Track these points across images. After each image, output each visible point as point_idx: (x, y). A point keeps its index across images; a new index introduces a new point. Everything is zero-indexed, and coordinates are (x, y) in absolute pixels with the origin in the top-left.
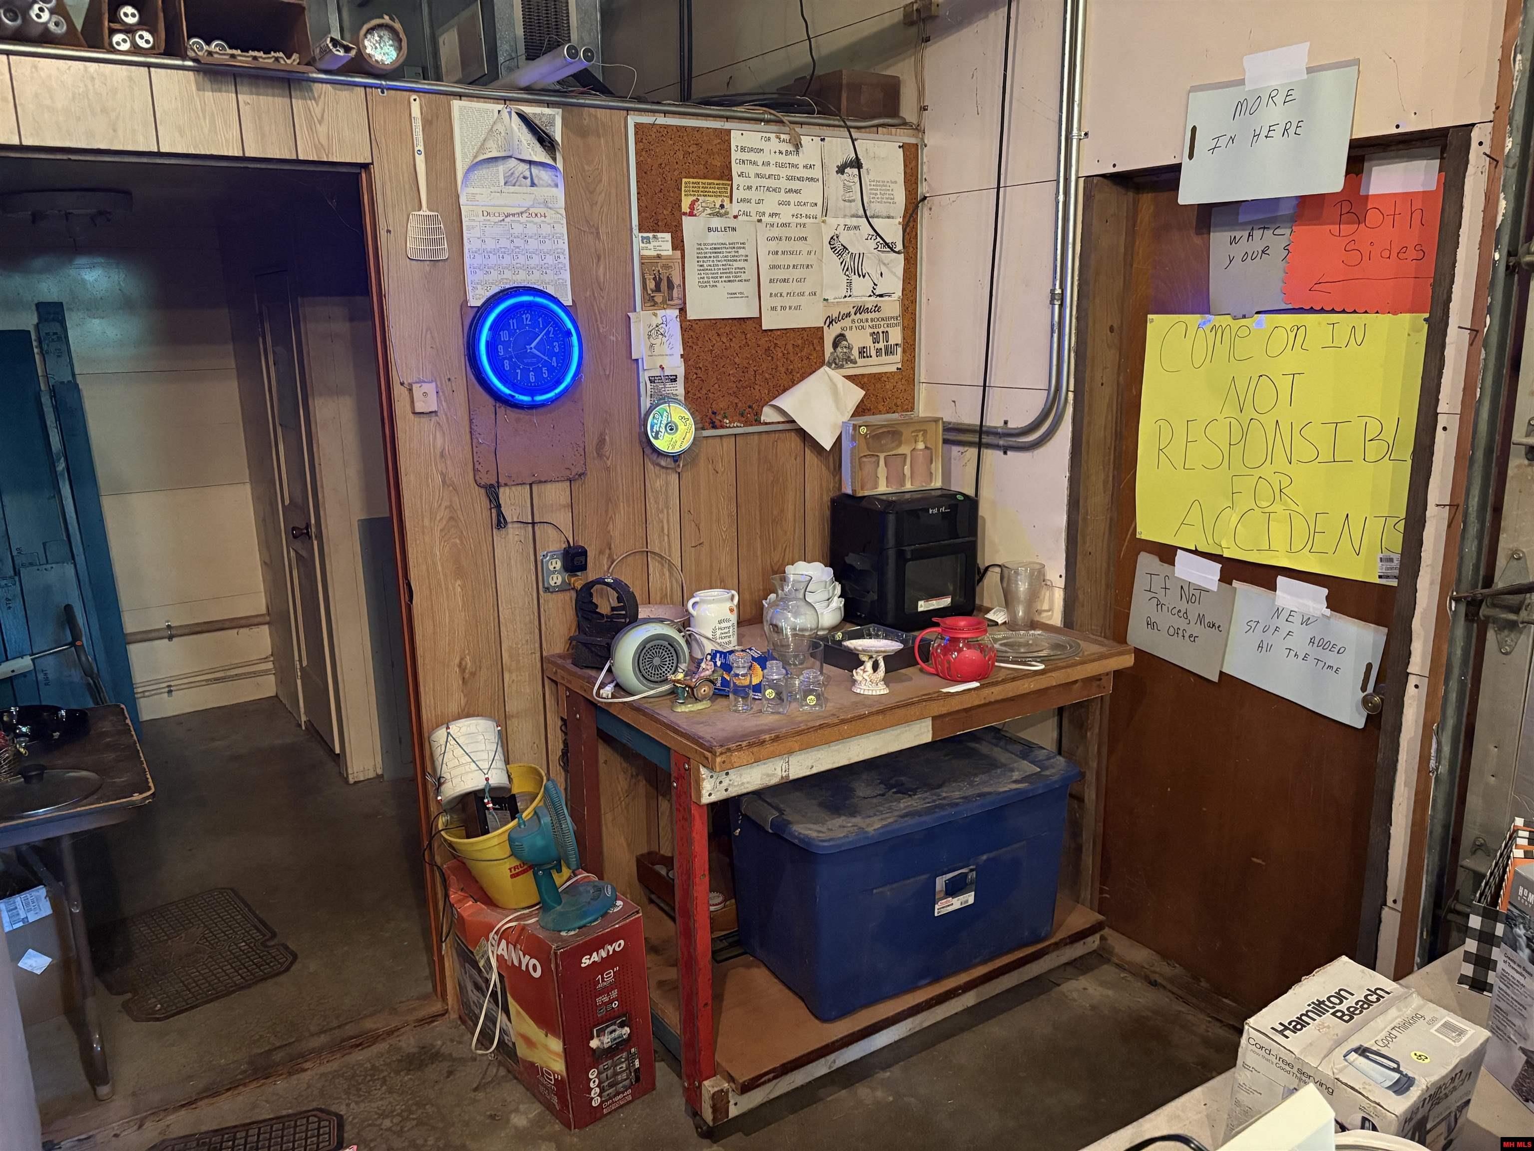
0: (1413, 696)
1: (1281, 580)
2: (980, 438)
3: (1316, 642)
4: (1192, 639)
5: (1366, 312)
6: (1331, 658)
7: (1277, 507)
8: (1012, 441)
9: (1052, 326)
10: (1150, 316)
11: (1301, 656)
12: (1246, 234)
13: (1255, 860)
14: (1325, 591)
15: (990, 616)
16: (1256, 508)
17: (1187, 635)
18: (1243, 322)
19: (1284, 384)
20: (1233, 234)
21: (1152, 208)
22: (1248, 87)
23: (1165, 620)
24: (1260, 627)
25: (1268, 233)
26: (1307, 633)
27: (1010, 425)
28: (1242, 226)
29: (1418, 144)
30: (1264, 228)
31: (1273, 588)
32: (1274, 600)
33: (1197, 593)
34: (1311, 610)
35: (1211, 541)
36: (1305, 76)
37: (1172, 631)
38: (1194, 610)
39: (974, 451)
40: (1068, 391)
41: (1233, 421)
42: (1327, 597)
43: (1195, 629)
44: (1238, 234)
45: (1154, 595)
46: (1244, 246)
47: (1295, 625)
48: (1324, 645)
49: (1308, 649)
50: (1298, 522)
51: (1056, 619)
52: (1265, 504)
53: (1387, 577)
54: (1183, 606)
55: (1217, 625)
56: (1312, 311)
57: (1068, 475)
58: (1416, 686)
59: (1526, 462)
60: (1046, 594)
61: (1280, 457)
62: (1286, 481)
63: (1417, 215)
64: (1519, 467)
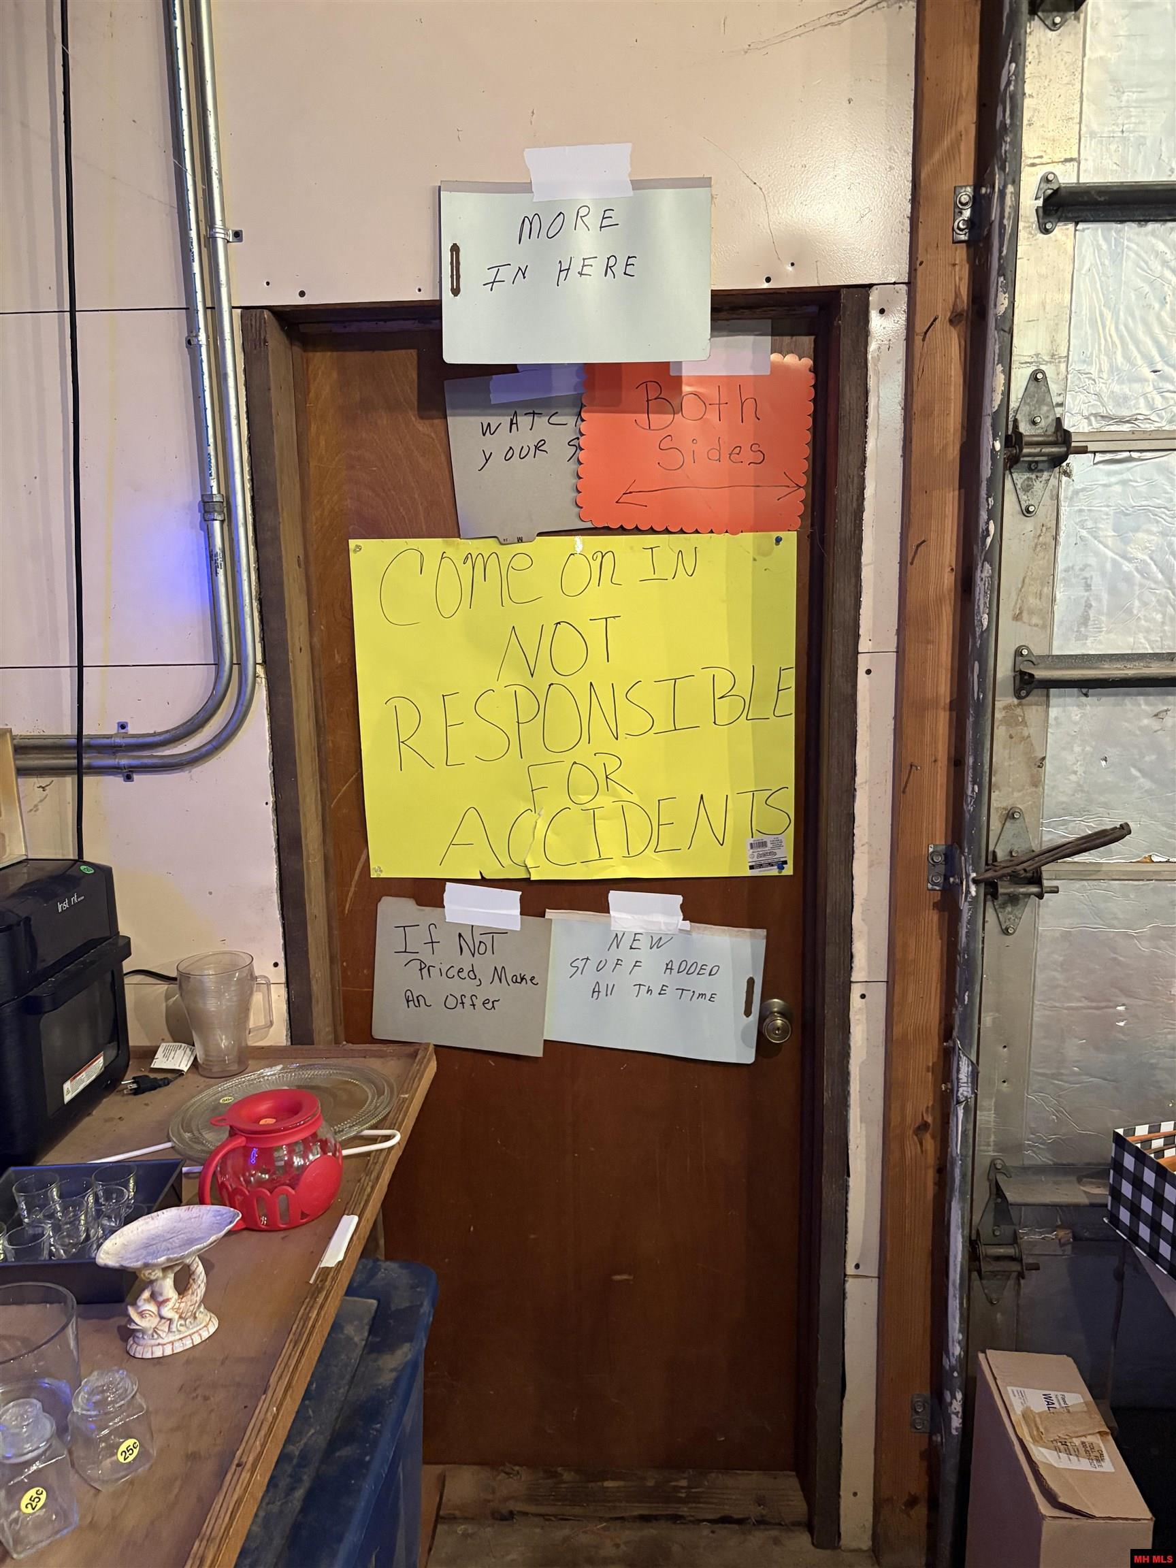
0: (860, 1009)
1: (614, 896)
2: (80, 759)
3: (675, 967)
4: (489, 1006)
5: (697, 532)
6: (701, 983)
7: (601, 800)
8: (146, 756)
9: (211, 556)
10: (353, 543)
11: (656, 991)
12: (506, 420)
13: (618, 1277)
14: (679, 899)
15: (160, 1062)
16: (570, 804)
17: (478, 1003)
18: (520, 547)
19: (595, 633)
20: (486, 420)
21: (335, 375)
22: (538, 196)
23: (436, 988)
24: (592, 965)
25: (541, 421)
26: (662, 956)
27: (131, 730)
28: (501, 408)
29: (747, 312)
30: (534, 413)
31: (604, 908)
32: (608, 925)
33: (487, 939)
34: (663, 927)
35: (506, 861)
36: (631, 193)
37: (451, 1002)
38: (484, 965)
39: (69, 782)
40: (256, 664)
41: (520, 690)
42: (682, 906)
43: (493, 990)
44: (494, 421)
45: (415, 956)
46: (503, 438)
47: (644, 953)
48: (687, 968)
49: (666, 979)
50: (634, 815)
51: (278, 1035)
52: (585, 798)
53: (761, 866)
54: (466, 961)
55: (528, 978)
56: (622, 531)
57: (271, 799)
58: (863, 996)
59: (1016, 701)
60: (258, 998)
61: (600, 730)
62: (613, 764)
63: (749, 405)
64: (1007, 708)
